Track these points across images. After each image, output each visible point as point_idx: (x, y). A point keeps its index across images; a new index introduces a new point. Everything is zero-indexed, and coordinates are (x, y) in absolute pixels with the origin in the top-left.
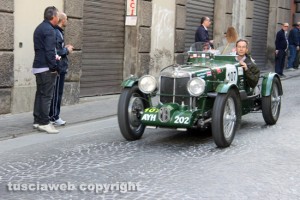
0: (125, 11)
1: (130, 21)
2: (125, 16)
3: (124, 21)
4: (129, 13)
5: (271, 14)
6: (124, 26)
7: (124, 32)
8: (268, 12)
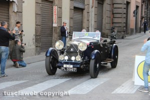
0: (53, 21)
1: (55, 25)
2: (53, 23)
3: (52, 25)
4: (54, 22)
5: (104, 19)
6: (52, 27)
7: (52, 29)
8: (102, 19)
